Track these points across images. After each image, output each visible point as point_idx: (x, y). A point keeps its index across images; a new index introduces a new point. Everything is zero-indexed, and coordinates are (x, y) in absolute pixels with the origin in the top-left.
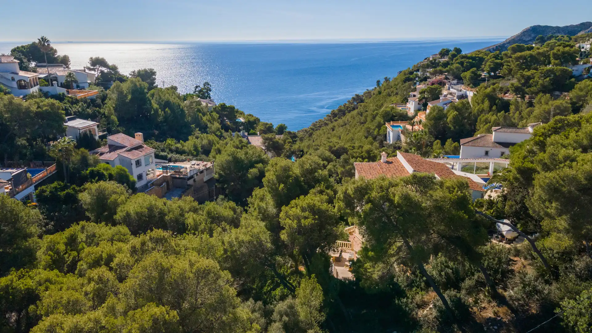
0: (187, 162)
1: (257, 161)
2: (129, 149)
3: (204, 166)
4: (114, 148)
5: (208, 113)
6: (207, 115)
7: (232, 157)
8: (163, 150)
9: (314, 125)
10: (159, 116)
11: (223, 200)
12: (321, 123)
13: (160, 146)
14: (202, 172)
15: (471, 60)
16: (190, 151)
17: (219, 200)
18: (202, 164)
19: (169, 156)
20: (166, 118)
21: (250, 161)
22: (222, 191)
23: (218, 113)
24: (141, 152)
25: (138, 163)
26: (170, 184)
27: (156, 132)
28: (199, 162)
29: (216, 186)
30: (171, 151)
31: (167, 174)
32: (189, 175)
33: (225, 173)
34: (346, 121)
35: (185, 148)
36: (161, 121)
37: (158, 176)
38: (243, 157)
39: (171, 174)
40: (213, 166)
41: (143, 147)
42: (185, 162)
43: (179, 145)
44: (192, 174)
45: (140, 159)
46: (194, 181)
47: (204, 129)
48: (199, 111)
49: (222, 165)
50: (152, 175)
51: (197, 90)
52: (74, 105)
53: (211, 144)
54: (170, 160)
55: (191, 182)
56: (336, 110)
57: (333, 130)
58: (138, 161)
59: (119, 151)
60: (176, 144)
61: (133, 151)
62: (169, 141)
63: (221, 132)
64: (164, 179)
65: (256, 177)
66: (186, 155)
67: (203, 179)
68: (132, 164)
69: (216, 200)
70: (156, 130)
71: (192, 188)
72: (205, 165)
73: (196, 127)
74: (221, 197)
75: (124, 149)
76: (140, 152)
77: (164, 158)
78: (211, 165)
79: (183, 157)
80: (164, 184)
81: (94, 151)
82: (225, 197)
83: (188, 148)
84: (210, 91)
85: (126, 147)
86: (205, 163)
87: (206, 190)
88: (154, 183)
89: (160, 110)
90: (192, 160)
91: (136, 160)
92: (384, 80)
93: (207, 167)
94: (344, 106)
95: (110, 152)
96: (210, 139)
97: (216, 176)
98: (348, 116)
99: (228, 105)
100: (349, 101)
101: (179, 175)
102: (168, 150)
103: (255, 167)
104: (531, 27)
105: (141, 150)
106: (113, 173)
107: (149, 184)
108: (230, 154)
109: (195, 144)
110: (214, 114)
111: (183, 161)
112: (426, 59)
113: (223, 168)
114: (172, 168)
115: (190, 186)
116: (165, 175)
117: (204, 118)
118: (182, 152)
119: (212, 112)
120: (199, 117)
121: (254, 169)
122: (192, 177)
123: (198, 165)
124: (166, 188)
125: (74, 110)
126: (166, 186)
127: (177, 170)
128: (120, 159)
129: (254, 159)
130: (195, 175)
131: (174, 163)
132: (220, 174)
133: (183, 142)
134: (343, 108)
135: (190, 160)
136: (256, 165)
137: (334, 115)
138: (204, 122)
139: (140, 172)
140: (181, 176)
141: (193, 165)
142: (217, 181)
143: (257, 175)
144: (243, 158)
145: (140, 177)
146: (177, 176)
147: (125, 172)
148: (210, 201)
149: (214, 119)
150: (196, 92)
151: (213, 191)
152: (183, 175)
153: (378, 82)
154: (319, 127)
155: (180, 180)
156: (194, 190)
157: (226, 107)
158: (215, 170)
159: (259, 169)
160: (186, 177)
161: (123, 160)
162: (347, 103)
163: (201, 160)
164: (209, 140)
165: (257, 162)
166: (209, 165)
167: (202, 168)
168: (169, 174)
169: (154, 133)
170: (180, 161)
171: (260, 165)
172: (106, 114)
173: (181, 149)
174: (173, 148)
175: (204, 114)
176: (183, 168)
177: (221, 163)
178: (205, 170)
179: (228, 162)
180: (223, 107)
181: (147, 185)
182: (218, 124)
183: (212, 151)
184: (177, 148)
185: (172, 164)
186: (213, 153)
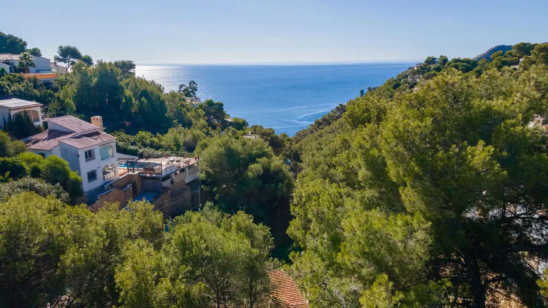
0: (164, 158)
1: (259, 154)
2: (78, 135)
3: (185, 163)
4: (55, 133)
5: (193, 110)
6: (192, 111)
7: (225, 149)
8: (133, 144)
9: (298, 134)
10: (132, 105)
11: (211, 208)
12: (305, 132)
13: (130, 139)
14: (183, 170)
15: (466, 64)
16: (169, 146)
17: (206, 208)
18: (183, 160)
19: (141, 151)
20: (141, 109)
21: (250, 155)
22: (210, 196)
23: (204, 110)
24: (96, 139)
25: (89, 155)
26: (138, 186)
27: (128, 124)
28: (179, 158)
29: (202, 189)
30: (145, 145)
31: (134, 172)
32: (164, 174)
33: (214, 171)
34: (334, 129)
35: (163, 143)
36: (135, 112)
37: (121, 175)
38: (240, 148)
39: (139, 173)
40: (197, 163)
41: (101, 134)
42: (161, 159)
43: (155, 139)
44: (169, 172)
45: (93, 150)
46: (172, 182)
47: (188, 125)
48: (183, 106)
49: (211, 160)
50: (112, 174)
51: (182, 89)
52: (15, 84)
53: (195, 139)
54: (141, 156)
55: (167, 183)
56: (320, 119)
57: (321, 137)
58: (90, 152)
59: (61, 138)
60: (151, 137)
61: (83, 138)
62: (142, 133)
63: (207, 129)
64: (129, 179)
65: (259, 175)
66: (163, 150)
67: (184, 179)
68: (79, 156)
69: (202, 209)
70: (128, 121)
71: (169, 191)
72: (188, 162)
73: (179, 122)
74: (209, 204)
75: (70, 136)
76: (94, 140)
77: (134, 153)
78: (196, 161)
79: (159, 152)
80: (128, 186)
81: (28, 139)
82: (215, 205)
83: (166, 142)
84: (196, 90)
85: (74, 132)
86: (187, 159)
87: (188, 194)
88: (115, 185)
89: (134, 99)
90: (170, 156)
91: (86, 150)
92: (367, 90)
93: (190, 164)
94: (329, 115)
95: (49, 139)
96: (196, 134)
97: (203, 176)
98: (335, 124)
99: (215, 102)
100: (333, 111)
101: (150, 174)
102: (139, 144)
103: (257, 162)
104: (496, 47)
105: (96, 137)
106: (40, 167)
107: (106, 186)
108: (222, 144)
109: (175, 137)
110: (200, 111)
111: (158, 157)
112: (410, 68)
113: (212, 165)
114: (142, 165)
115: (166, 189)
116: (130, 173)
117: (189, 114)
118: (158, 147)
119: (197, 109)
120: (183, 112)
121: (256, 164)
122: (168, 177)
123: (177, 161)
124: (132, 192)
125: (13, 88)
126: (131, 188)
127: (149, 168)
128: (61, 149)
129: (254, 152)
130: (174, 174)
131: (147, 160)
132: (207, 173)
133: (160, 136)
134: (327, 117)
135: (169, 156)
136: (258, 160)
137: (319, 124)
138: (188, 118)
139: (93, 169)
140: (154, 175)
141: (171, 161)
142: (204, 182)
143: (261, 174)
144: (239, 150)
145: (92, 176)
146: (148, 175)
147: (63, 166)
148: (193, 211)
149: (199, 116)
150: (180, 91)
151: (197, 194)
152: (156, 174)
153: (362, 92)
154: (303, 136)
155: (151, 181)
156: (172, 195)
157: (214, 104)
158: (200, 168)
159: (262, 165)
160: (160, 176)
161: (65, 150)
162: (331, 113)
163: (183, 156)
164: (194, 135)
165: (260, 156)
166: (193, 161)
167: (182, 165)
168: (136, 172)
169: (125, 125)
170: (155, 158)
171: (264, 159)
172: (61, 97)
173: (157, 143)
174: (148, 142)
175: (188, 111)
176: (157, 164)
177: (210, 157)
178: (187, 168)
179: (220, 155)
180: (210, 103)
181: (102, 187)
182: (204, 121)
183: (197, 146)
184: (152, 142)
185: (142, 161)
186: (198, 149)
